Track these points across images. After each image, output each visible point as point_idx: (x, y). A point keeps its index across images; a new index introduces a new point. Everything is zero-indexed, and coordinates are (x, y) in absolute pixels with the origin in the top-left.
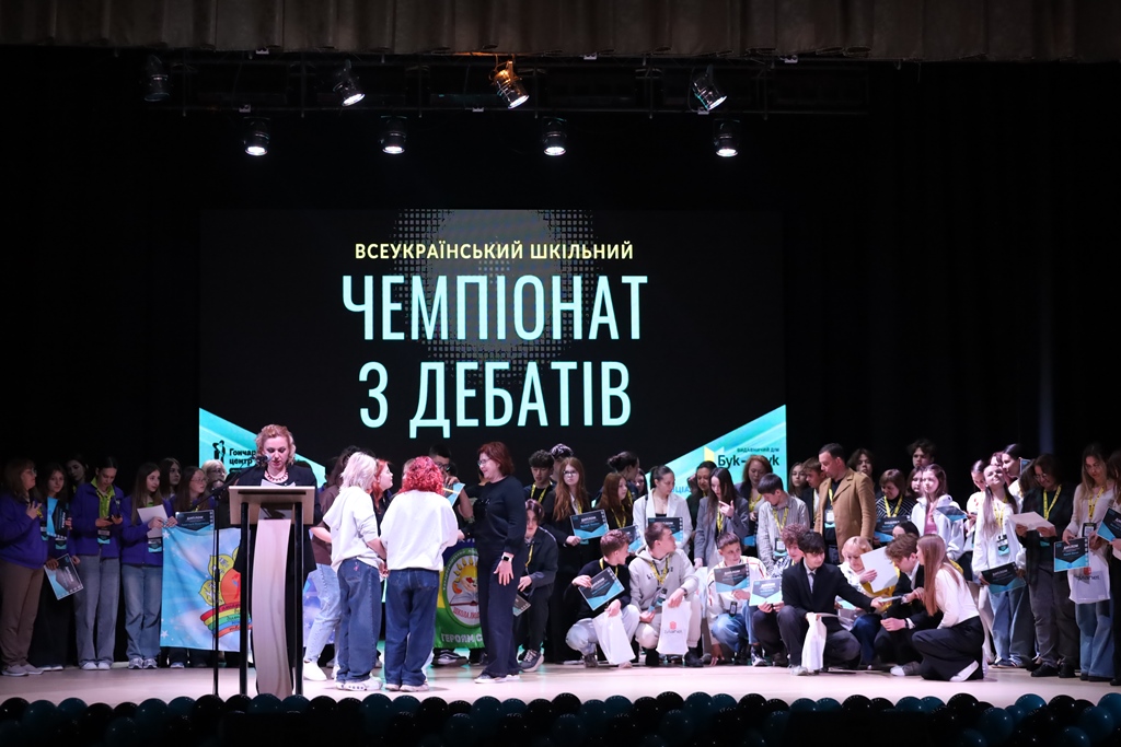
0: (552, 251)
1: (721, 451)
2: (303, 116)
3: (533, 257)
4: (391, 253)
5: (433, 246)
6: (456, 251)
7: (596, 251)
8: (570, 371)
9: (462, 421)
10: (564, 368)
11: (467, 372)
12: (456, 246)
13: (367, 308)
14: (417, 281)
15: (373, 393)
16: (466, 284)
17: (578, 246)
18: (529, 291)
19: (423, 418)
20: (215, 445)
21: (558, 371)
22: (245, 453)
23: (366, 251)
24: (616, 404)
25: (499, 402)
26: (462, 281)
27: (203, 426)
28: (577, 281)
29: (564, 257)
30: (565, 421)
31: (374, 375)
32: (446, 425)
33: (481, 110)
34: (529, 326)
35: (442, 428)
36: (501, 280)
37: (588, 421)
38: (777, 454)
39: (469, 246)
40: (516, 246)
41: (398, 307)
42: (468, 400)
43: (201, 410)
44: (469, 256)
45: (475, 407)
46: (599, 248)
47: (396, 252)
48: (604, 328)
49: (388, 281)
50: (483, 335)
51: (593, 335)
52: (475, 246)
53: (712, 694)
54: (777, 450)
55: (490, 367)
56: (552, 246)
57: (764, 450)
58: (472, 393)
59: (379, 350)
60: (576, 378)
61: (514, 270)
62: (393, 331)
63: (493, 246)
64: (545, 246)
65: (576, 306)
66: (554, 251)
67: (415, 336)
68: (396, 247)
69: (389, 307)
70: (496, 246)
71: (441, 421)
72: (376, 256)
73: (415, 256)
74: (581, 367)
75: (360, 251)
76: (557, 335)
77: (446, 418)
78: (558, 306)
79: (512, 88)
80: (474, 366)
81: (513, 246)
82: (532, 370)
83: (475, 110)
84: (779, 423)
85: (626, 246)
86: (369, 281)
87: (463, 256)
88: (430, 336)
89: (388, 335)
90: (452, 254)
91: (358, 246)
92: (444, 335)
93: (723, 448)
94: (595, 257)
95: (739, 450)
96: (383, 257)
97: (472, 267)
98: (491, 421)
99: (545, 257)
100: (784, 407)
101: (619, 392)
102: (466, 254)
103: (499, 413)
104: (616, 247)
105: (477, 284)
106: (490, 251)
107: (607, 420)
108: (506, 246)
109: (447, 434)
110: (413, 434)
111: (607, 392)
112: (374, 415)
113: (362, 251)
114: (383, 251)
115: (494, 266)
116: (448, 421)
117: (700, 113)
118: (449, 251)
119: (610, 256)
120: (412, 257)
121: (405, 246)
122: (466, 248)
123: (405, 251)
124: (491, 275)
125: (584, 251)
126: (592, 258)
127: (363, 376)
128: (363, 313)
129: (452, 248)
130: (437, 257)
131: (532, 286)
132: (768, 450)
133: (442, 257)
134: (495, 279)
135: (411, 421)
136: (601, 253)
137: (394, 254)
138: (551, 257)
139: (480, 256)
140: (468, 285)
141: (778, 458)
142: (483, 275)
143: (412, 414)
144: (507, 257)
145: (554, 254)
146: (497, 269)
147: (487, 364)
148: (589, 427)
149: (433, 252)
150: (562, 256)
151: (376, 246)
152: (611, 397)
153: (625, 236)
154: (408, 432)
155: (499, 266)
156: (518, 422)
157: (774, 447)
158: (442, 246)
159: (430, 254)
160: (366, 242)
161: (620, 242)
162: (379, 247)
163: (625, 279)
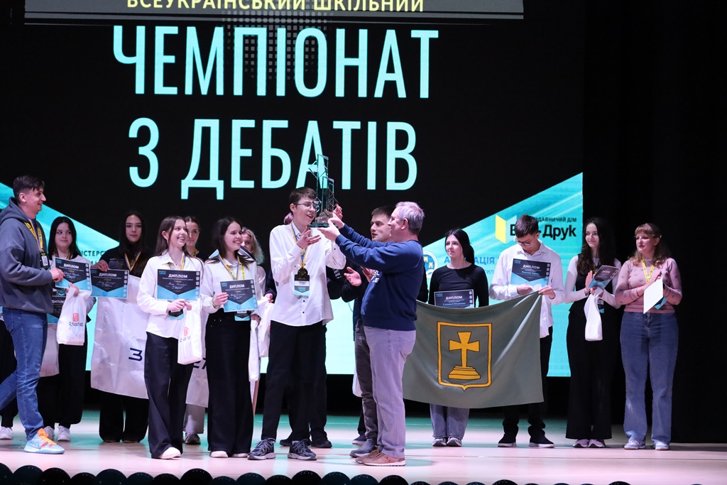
3: (316, 8)
4: (165, 1)
7: (384, 3)
8: (354, 131)
9: (237, 182)
10: (347, 127)
11: (243, 129)
13: (139, 60)
14: (192, 32)
15: (143, 151)
18: (311, 43)
19: (197, 178)
21: (340, 131)
23: (139, 0)
24: (402, 167)
25: (276, 163)
28: (363, 34)
29: (350, 9)
30: (346, 184)
31: (144, 132)
32: (219, 186)
34: (311, 81)
35: (214, 190)
36: (281, 33)
37: (371, 184)
38: (574, 225)
41: (171, 59)
42: (243, 159)
44: (248, 7)
45: (251, 168)
46: (388, 0)
47: (171, 1)
48: (390, 86)
49: (161, 32)
50: (261, 90)
51: (379, 93)
54: (575, 220)
55: (268, 125)
57: (560, 220)
58: (248, 153)
59: (150, 105)
60: (359, 138)
62: (166, 84)
65: (361, 62)
67: (189, 90)
69: (161, 59)
71: (214, 182)
72: (149, 5)
73: (190, 5)
74: (365, 128)
76: (340, 91)
77: (220, 179)
78: (342, 62)
80: (250, 124)
82: (313, 128)
84: (578, 191)
86: (141, 31)
87: (242, 6)
88: (204, 91)
89: (160, 89)
90: (230, 4)
92: (220, 91)
93: (514, 217)
94: (383, 9)
96: (156, 6)
98: (267, 183)
99: (329, 8)
100: (580, 176)
101: (405, 154)
102: (245, 4)
103: (276, 174)
105: (256, 38)
107: (392, 184)
109: (220, 196)
110: (185, 195)
111: (392, 154)
112: (144, 174)
115: (274, 16)
116: (222, 182)
120: (187, 6)
123: (181, 0)
124: (271, 28)
125: (372, 3)
126: (379, 11)
127: (133, 133)
128: (133, 66)
130: (214, 7)
131: (315, 39)
132: (564, 219)
133: (219, 7)
134: (275, 31)
135: (183, 181)
136: (389, 6)
137: (168, 3)
138: (336, 8)
139: (260, 7)
140: (245, 37)
141: (574, 229)
142: (262, 27)
143: (184, 177)
144: (288, 8)
145: (339, 5)
146: (277, 21)
147: (265, 121)
148: (371, 192)
149: (209, 1)
150: (347, 7)
152: (397, 159)
154: (179, 193)
155: (280, 17)
156: (296, 184)
157: (572, 217)
159: (206, 3)
163: (415, 34)
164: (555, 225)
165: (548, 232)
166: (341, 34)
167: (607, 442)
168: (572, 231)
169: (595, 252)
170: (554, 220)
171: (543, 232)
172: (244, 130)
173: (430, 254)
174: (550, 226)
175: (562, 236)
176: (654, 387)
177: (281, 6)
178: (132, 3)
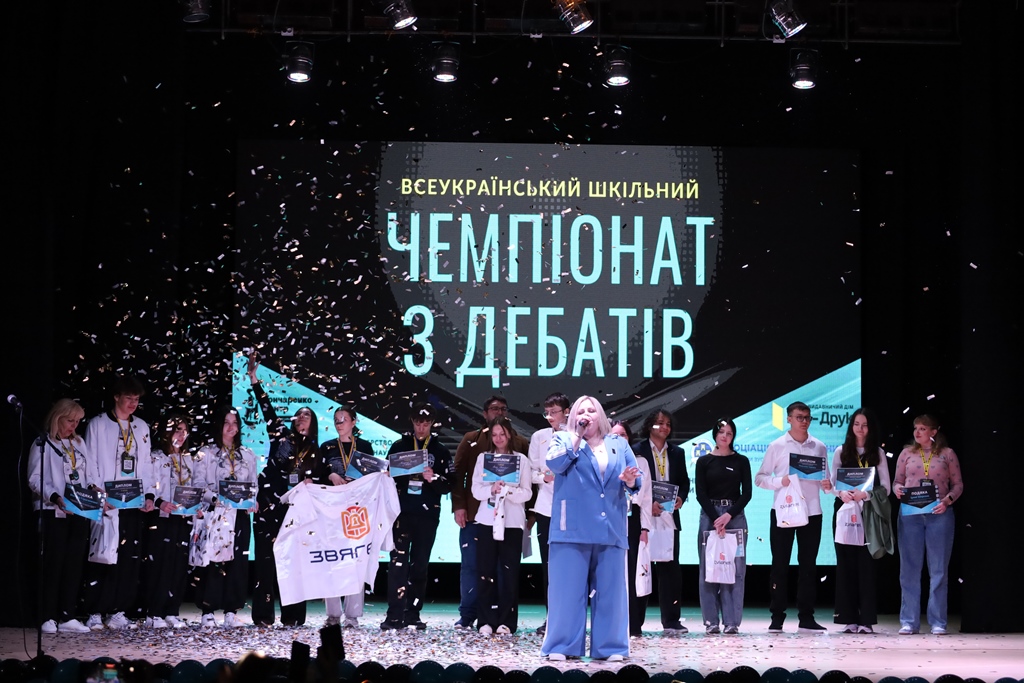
0: (612, 189)
2: (349, 40)
3: (591, 195)
4: (439, 188)
5: (484, 182)
6: (509, 188)
7: (659, 190)
8: (630, 319)
9: (513, 371)
11: (518, 316)
12: (509, 182)
13: (414, 248)
14: (466, 219)
15: (420, 339)
16: (520, 223)
17: (639, 184)
18: (586, 231)
19: (471, 366)
20: (249, 391)
21: (616, 318)
22: (281, 400)
23: (413, 187)
24: (678, 354)
25: (552, 351)
26: (515, 220)
28: (639, 221)
29: (625, 196)
30: (623, 372)
31: (420, 321)
32: (495, 373)
33: (540, 36)
35: (489, 379)
36: (557, 220)
37: (648, 372)
39: (523, 182)
40: (574, 183)
41: (446, 246)
42: (519, 348)
43: (235, 352)
44: (523, 194)
45: (527, 355)
46: (663, 187)
47: (445, 188)
48: (666, 273)
49: (435, 219)
50: (537, 277)
51: (655, 280)
52: (529, 182)
53: (791, 669)
54: (851, 407)
55: (544, 313)
56: (611, 183)
57: (837, 407)
58: (523, 340)
59: (423, 292)
60: (636, 325)
62: (441, 271)
63: (549, 182)
64: (605, 183)
65: (637, 249)
66: (614, 189)
67: (464, 278)
68: (445, 184)
69: (436, 246)
70: (552, 183)
71: (490, 370)
72: (424, 192)
73: (465, 192)
74: (641, 315)
75: (407, 186)
76: (616, 279)
77: (495, 367)
78: (617, 249)
79: (576, 11)
80: (526, 311)
81: (570, 183)
82: (589, 316)
83: (532, 36)
84: (854, 378)
85: (692, 185)
86: (415, 219)
87: (517, 193)
89: (435, 276)
90: (505, 191)
91: (404, 180)
92: (495, 278)
94: (659, 196)
96: (430, 193)
97: (527, 205)
98: (543, 371)
99: (604, 195)
100: (858, 362)
101: (682, 341)
102: (519, 191)
103: (552, 362)
104: (681, 186)
105: (530, 225)
106: (546, 188)
107: (668, 372)
108: (563, 183)
109: (496, 384)
110: (460, 383)
111: (669, 342)
112: (419, 361)
113: (409, 186)
114: (430, 187)
115: (549, 203)
116: (498, 370)
117: (775, 41)
118: (501, 188)
119: (674, 196)
120: (461, 193)
121: (454, 181)
122: (519, 185)
123: (455, 187)
124: (546, 214)
125: (647, 190)
126: (655, 197)
127: (408, 321)
128: (406, 255)
129: (505, 184)
130: (488, 194)
131: (590, 226)
132: (841, 407)
133: (494, 194)
134: (550, 219)
135: (458, 369)
136: (664, 192)
137: (442, 190)
138: (611, 195)
139: (534, 194)
140: (521, 224)
142: (538, 213)
143: (459, 361)
144: (563, 195)
145: (614, 192)
146: (552, 207)
147: (540, 309)
148: (649, 379)
149: (484, 188)
150: (622, 194)
151: (424, 181)
152: (673, 347)
153: (691, 174)
154: (455, 381)
155: (555, 204)
156: (572, 372)
157: (848, 404)
158: (494, 182)
159: (481, 190)
160: (413, 177)
161: (685, 180)
162: (427, 182)
163: (690, 221)
164: (832, 412)
165: (825, 420)
166: (616, 221)
167: (875, 628)
169: (861, 442)
170: (831, 407)
171: (820, 419)
172: (519, 318)
173: (707, 442)
174: (827, 413)
175: (839, 423)
176: (931, 574)
177: (556, 193)
178: (407, 189)
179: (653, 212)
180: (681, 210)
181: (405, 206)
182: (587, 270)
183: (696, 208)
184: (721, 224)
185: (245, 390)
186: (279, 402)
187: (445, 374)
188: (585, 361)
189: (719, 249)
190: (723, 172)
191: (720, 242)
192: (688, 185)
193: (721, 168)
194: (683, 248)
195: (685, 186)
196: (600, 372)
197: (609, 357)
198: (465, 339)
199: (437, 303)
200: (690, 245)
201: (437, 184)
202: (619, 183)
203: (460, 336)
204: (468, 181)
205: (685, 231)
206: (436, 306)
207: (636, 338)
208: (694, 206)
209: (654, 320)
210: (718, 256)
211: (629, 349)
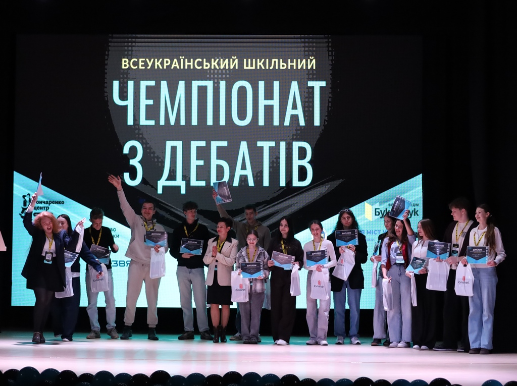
0: (259, 64)
1: (377, 206)
3: (245, 68)
4: (146, 65)
5: (175, 60)
6: (191, 64)
7: (290, 64)
8: (271, 148)
9: (194, 182)
10: (266, 146)
11: (198, 147)
12: (192, 60)
13: (130, 103)
14: (164, 84)
15: (133, 162)
17: (277, 60)
18: (242, 91)
19: (167, 180)
20: (24, 197)
21: (262, 148)
22: (44, 202)
23: (129, 64)
24: (303, 171)
25: (220, 169)
26: (195, 84)
27: (17, 184)
28: (276, 84)
29: (267, 68)
30: (266, 183)
31: (133, 150)
32: (183, 184)
35: (179, 188)
36: (223, 84)
37: (283, 183)
38: (417, 208)
39: (200, 60)
40: (234, 60)
41: (151, 102)
42: (197, 166)
43: (15, 173)
44: (201, 67)
45: (203, 173)
46: (292, 62)
47: (150, 64)
48: (295, 118)
49: (144, 84)
50: (210, 122)
51: (287, 122)
52: (205, 60)
54: (417, 205)
55: (214, 145)
56: (258, 60)
58: (201, 163)
59: (136, 132)
60: (274, 152)
61: (231, 77)
62: (147, 118)
63: (217, 60)
64: (254, 60)
65: (275, 102)
66: (260, 64)
67: (162, 122)
68: (150, 61)
69: (144, 102)
70: (219, 60)
71: (179, 182)
72: (136, 67)
73: (163, 66)
74: (278, 145)
75: (125, 63)
76: (261, 122)
77: (183, 180)
78: (262, 102)
80: (203, 144)
81: (231, 60)
82: (244, 146)
84: (418, 186)
85: (311, 60)
86: (131, 84)
87: (196, 67)
88: (172, 122)
89: (143, 121)
90: (189, 66)
91: (123, 60)
92: (183, 122)
93: (378, 203)
94: (289, 68)
95: (389, 205)
96: (140, 67)
97: (202, 75)
98: (214, 182)
99: (254, 68)
100: (420, 176)
101: (305, 163)
102: (198, 66)
103: (220, 176)
104: (304, 61)
105: (206, 87)
106: (215, 64)
107: (296, 183)
108: (227, 60)
109: (183, 191)
110: (160, 191)
111: (296, 163)
112: (133, 177)
113: (127, 63)
114: (141, 64)
115: (218, 73)
116: (184, 182)
118: (187, 64)
119: (299, 67)
120: (161, 67)
121: (156, 60)
122: (198, 62)
123: (156, 64)
124: (216, 81)
125: (282, 64)
126: (287, 69)
127: (126, 150)
128: (126, 106)
129: (189, 61)
130: (178, 68)
131: (245, 88)
132: (411, 205)
133: (182, 68)
134: (218, 83)
135: (159, 182)
136: (293, 65)
137: (148, 66)
138: (258, 68)
139: (208, 67)
140: (199, 87)
141: (417, 211)
142: (210, 80)
143: (160, 177)
144: (227, 68)
145: (260, 66)
146: (220, 76)
147: (212, 142)
148: (283, 187)
149: (175, 64)
150: (265, 66)
151: (136, 60)
152: (299, 166)
153: (310, 53)
154: (156, 189)
155: (222, 74)
156: (233, 183)
157: (416, 203)
158: (182, 60)
159: (173, 65)
160: (129, 57)
161: (307, 58)
162: (138, 60)
163: (310, 84)
166: (261, 84)
168: (416, 213)
177: (222, 67)
178: (125, 65)
179: (286, 78)
180: (304, 77)
181: (124, 77)
182: (242, 116)
183: (315, 75)
184: (330, 86)
185: (22, 196)
186: (43, 204)
187: (150, 185)
188: (241, 176)
189: (329, 102)
190: (332, 51)
191: (330, 97)
192: (309, 60)
193: (330, 49)
194: (305, 102)
195: (307, 61)
196: (251, 183)
197: (257, 174)
198: (163, 162)
199: (145, 139)
200: (311, 100)
201: (145, 62)
202: (263, 60)
203: (160, 160)
204: (165, 60)
205: (306, 90)
206: (144, 141)
207: (275, 160)
208: (313, 74)
209: (286, 149)
210: (328, 106)
211: (270, 167)
